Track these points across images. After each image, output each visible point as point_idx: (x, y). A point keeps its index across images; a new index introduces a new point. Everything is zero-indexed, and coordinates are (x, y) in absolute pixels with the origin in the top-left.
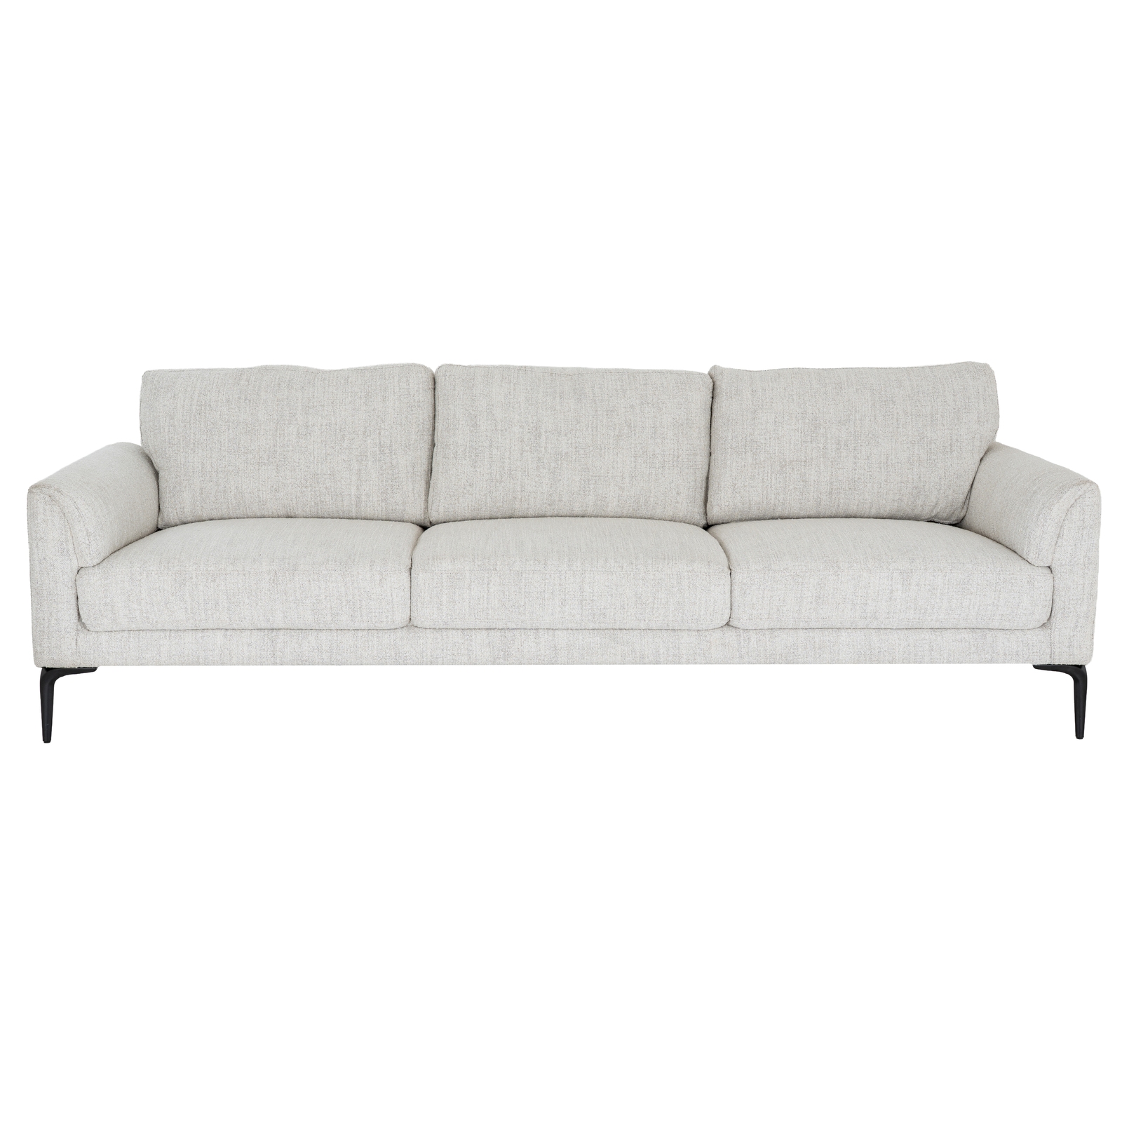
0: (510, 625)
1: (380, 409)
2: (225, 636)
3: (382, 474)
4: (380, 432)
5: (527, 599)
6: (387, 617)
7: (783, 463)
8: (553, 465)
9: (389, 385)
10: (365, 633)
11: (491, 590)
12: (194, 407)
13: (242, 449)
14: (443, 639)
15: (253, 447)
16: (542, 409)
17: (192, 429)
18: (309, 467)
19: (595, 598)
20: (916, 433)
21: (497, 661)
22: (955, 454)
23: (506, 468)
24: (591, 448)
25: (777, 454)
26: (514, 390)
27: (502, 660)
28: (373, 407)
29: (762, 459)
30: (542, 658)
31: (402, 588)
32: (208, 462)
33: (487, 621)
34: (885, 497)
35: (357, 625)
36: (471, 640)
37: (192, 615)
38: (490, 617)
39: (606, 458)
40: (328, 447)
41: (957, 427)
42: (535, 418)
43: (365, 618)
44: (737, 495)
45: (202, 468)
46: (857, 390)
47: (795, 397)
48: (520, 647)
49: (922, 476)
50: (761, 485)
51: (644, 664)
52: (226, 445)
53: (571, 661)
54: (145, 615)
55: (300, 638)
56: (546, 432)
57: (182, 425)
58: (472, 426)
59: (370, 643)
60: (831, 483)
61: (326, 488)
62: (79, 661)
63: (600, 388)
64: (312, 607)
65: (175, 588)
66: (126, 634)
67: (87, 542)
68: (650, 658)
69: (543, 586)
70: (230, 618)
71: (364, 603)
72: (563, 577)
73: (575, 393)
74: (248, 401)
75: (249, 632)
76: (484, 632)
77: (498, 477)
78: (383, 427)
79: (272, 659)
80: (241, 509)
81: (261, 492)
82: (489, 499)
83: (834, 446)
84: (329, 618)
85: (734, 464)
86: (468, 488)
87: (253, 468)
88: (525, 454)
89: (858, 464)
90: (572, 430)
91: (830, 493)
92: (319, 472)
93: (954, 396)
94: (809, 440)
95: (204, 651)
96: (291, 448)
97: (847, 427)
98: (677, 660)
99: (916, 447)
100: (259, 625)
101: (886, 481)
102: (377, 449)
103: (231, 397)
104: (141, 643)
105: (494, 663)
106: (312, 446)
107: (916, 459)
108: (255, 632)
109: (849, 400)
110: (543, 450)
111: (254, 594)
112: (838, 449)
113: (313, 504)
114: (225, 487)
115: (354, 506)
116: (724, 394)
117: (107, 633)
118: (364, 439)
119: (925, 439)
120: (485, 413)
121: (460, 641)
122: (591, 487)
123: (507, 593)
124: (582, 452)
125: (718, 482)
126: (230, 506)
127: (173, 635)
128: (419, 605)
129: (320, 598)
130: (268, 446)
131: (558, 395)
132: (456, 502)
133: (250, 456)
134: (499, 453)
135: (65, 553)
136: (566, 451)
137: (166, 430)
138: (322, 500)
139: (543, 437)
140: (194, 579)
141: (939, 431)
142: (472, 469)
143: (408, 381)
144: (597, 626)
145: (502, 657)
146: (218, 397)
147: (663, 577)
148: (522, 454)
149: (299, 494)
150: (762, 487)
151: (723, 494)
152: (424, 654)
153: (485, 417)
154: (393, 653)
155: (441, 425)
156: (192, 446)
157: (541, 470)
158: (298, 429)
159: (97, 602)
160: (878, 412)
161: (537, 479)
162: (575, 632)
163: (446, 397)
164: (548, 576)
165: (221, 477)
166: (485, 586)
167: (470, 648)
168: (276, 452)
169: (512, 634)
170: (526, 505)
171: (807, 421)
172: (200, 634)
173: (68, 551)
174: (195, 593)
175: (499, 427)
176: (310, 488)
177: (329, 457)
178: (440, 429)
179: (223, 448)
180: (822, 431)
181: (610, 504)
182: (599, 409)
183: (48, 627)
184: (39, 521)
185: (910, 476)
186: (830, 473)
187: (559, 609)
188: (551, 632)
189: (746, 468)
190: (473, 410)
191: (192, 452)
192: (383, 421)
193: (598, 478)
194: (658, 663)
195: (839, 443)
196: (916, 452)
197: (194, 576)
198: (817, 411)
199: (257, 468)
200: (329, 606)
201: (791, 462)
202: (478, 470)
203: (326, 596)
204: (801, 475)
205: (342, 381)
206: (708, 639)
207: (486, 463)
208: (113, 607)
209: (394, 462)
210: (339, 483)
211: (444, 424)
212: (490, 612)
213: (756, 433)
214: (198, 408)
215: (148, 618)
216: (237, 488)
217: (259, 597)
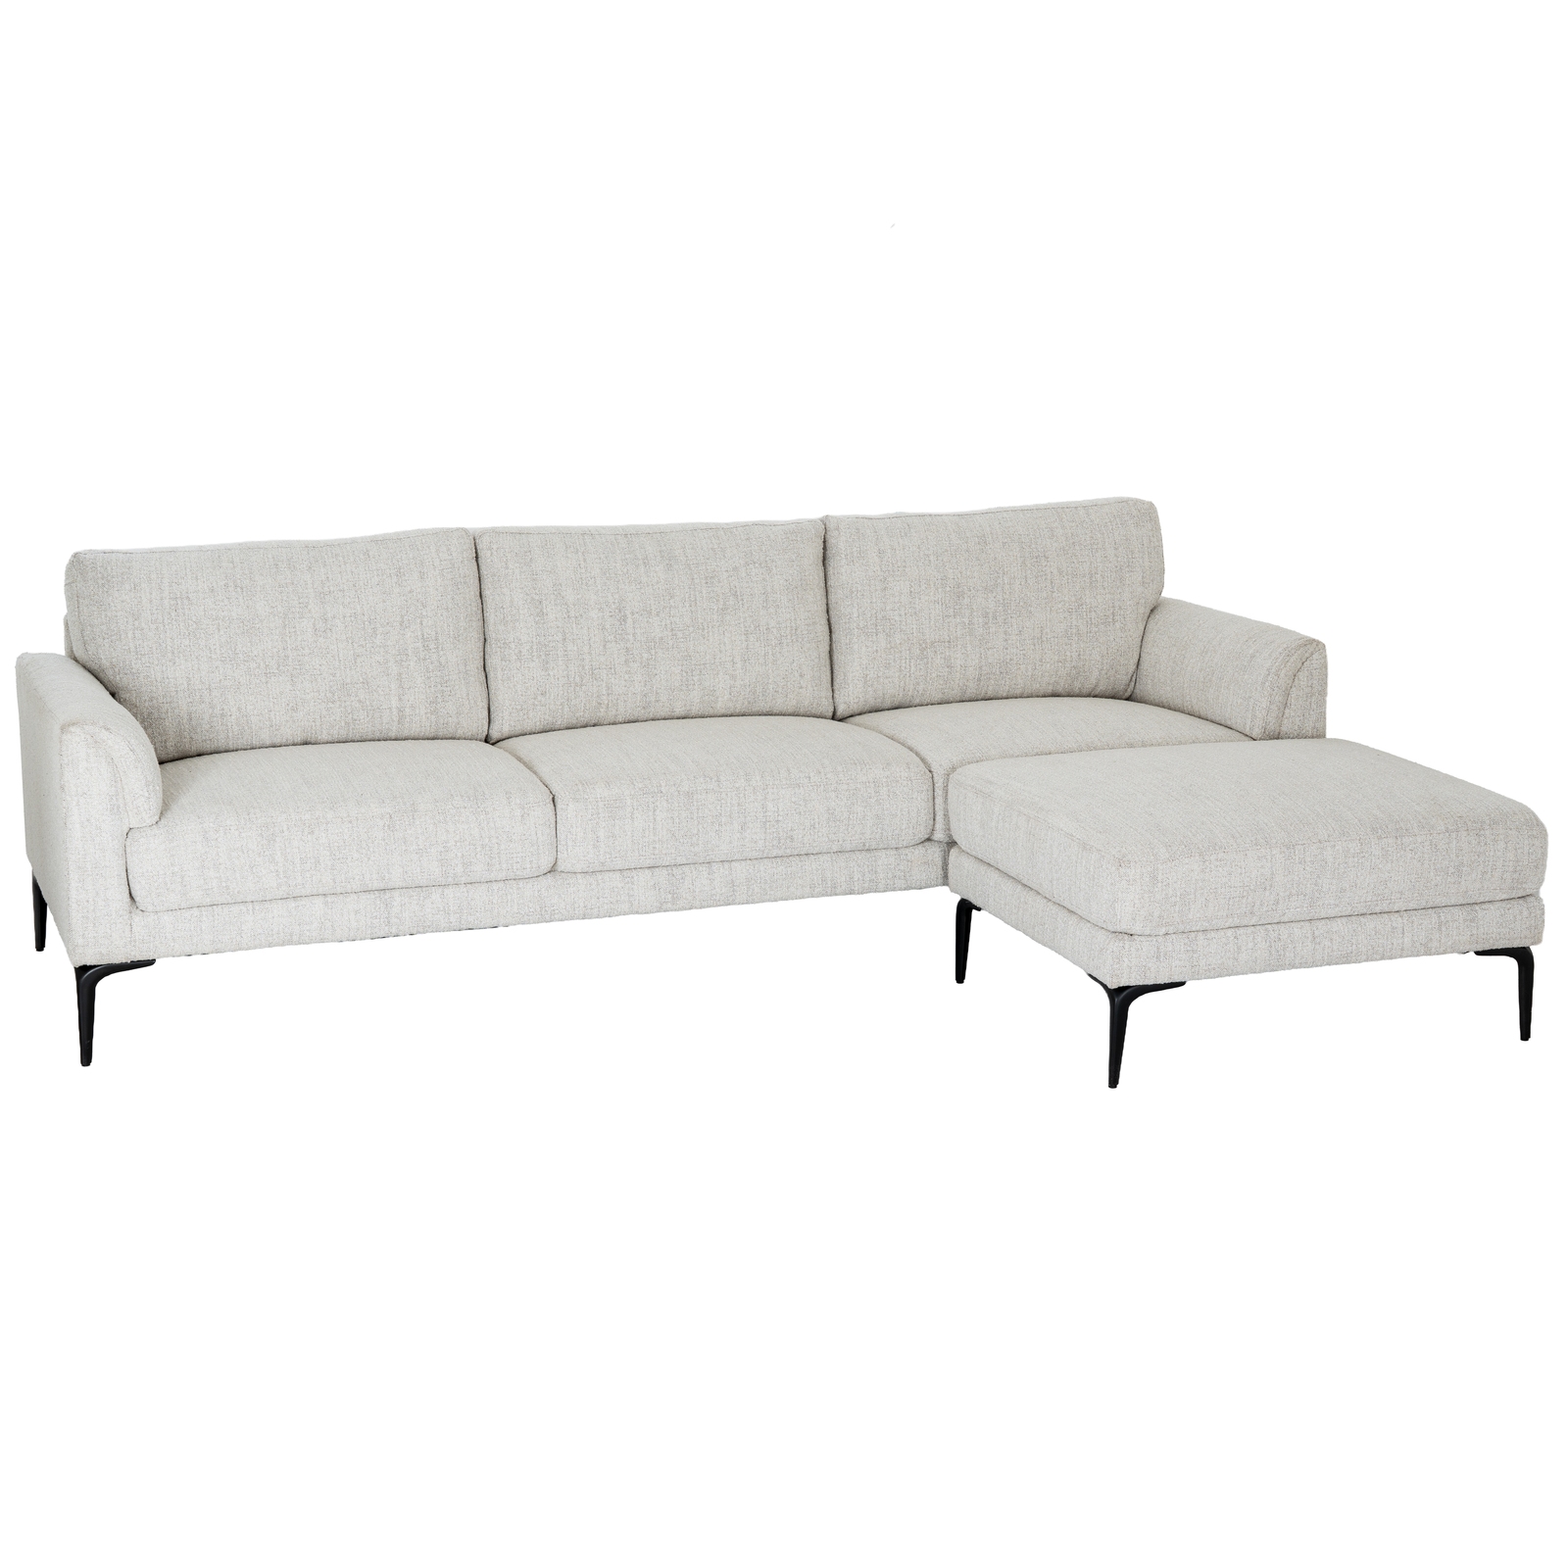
0: (680, 860)
1: (419, 590)
2: (326, 904)
3: (429, 678)
4: (421, 621)
5: (701, 826)
6: (531, 862)
7: (924, 646)
8: (645, 656)
9: (426, 557)
10: (501, 884)
11: (658, 818)
12: (166, 602)
13: (240, 655)
14: (598, 884)
15: (256, 653)
16: (624, 583)
17: (168, 632)
18: (334, 675)
19: (780, 818)
20: (1073, 599)
21: (664, 907)
22: (1118, 625)
23: (586, 668)
24: (691, 629)
25: (915, 634)
26: (585, 560)
27: (669, 905)
28: (409, 588)
29: (898, 642)
30: (718, 898)
31: (548, 823)
32: (196, 676)
33: (653, 856)
34: (1039, 680)
35: (492, 876)
36: (633, 883)
37: (285, 879)
38: (657, 852)
39: (711, 640)
40: (356, 645)
41: (1120, 590)
42: (616, 596)
43: (504, 866)
44: (870, 689)
45: (189, 685)
46: (1004, 544)
47: (932, 558)
48: (691, 886)
49: (1082, 653)
50: (897, 674)
51: (836, 895)
52: (218, 652)
53: (750, 901)
54: (224, 884)
55: (422, 898)
56: (632, 613)
57: (153, 627)
58: (538, 615)
59: (509, 897)
60: (980, 668)
61: (360, 701)
62: (133, 953)
63: (692, 548)
64: (439, 857)
65: (262, 845)
66: (195, 911)
67: (146, 794)
68: (843, 887)
69: (719, 808)
70: (334, 880)
71: (503, 847)
72: (742, 795)
73: (662, 557)
74: (239, 589)
75: (355, 896)
76: (647, 871)
77: (578, 679)
78: (424, 614)
79: (386, 928)
80: (245, 738)
81: (272, 713)
82: (566, 709)
83: (980, 621)
84: (459, 869)
85: (864, 649)
86: (539, 698)
87: (258, 681)
88: (609, 645)
89: (1009, 642)
90: (665, 607)
91: (979, 680)
92: (348, 681)
93: (1116, 549)
94: (952, 614)
95: (299, 925)
96: (307, 651)
97: (994, 594)
98: (874, 888)
99: (1074, 617)
100: (370, 885)
101: (1041, 661)
102: (420, 645)
103: (214, 584)
104: (216, 922)
105: (660, 910)
106: (335, 646)
107: (1074, 631)
108: (364, 896)
109: (995, 558)
110: (631, 637)
111: (364, 846)
112: (986, 623)
113: (343, 724)
114: (223, 709)
115: (396, 723)
116: (843, 556)
117: (170, 913)
118: (402, 632)
119: (1084, 607)
120: (552, 596)
121: (620, 885)
122: (695, 679)
123: (677, 820)
124: (680, 634)
125: (844, 673)
126: (230, 735)
127: (257, 908)
128: (570, 843)
129: (449, 845)
130: (275, 650)
131: (641, 562)
132: (525, 717)
133: (253, 665)
134: (575, 648)
135: (115, 810)
136: (660, 635)
137: (130, 635)
138: (355, 717)
139: (629, 621)
140: (286, 833)
141: (1099, 596)
142: (543, 673)
143: (449, 550)
144: (780, 853)
145: (671, 902)
146: (197, 585)
147: (859, 786)
148: (604, 646)
149: (324, 712)
150: (899, 677)
151: (851, 688)
152: (577, 905)
153: (552, 602)
154: (538, 907)
155: (493, 616)
156: (170, 655)
157: (631, 664)
158: (314, 625)
159: (161, 872)
160: (1029, 572)
161: (627, 677)
162: (755, 862)
163: (496, 578)
164: (724, 795)
165: (216, 697)
166: (651, 813)
167: (631, 893)
168: (287, 657)
169: (681, 872)
170: (614, 711)
171: (948, 589)
172: (292, 904)
173: (118, 807)
174: (288, 850)
175: (572, 614)
176: (338, 703)
177: (358, 660)
178: (492, 621)
179: (214, 656)
180: (966, 601)
181: (720, 699)
182: (696, 576)
183: (94, 910)
184: (81, 771)
185: (1068, 653)
186: (978, 655)
187: (738, 835)
188: (726, 865)
189: (879, 654)
190: (536, 594)
191: (171, 664)
192: (424, 606)
193: (702, 667)
194: (851, 892)
195: (986, 615)
196: (1074, 623)
197: (285, 829)
198: (959, 575)
199: (264, 680)
200: (459, 855)
201: (932, 643)
202: (552, 673)
203: (456, 842)
204: (945, 659)
205: (362, 556)
206: (909, 858)
207: (561, 663)
208: (183, 877)
209: (443, 660)
210: (375, 693)
211: (498, 614)
212: (657, 846)
213: (888, 608)
214: (172, 602)
215: (227, 887)
216: (239, 709)
217: (371, 850)
